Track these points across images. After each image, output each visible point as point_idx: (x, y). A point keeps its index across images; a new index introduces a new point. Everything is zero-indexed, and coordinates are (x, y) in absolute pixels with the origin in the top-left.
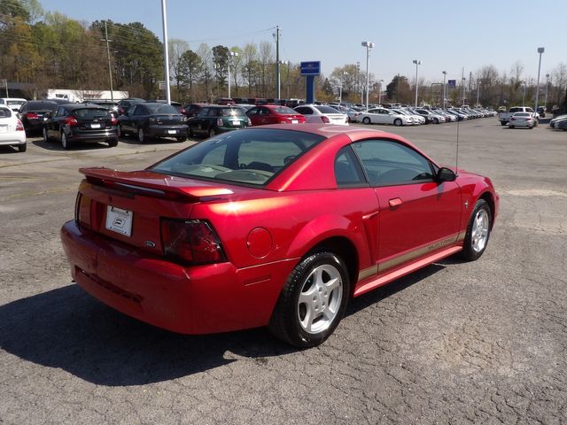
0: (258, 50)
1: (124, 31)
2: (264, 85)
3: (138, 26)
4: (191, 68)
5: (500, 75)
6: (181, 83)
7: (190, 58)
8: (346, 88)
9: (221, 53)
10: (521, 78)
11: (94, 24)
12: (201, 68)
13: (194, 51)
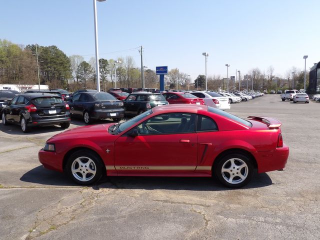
0: (125, 61)
1: (46, 50)
2: (128, 81)
3: (54, 47)
4: (85, 71)
5: (262, 73)
6: (79, 80)
7: (85, 65)
8: (173, 82)
9: (103, 63)
10: (273, 75)
11: (27, 46)
12: (91, 72)
13: (87, 62)
